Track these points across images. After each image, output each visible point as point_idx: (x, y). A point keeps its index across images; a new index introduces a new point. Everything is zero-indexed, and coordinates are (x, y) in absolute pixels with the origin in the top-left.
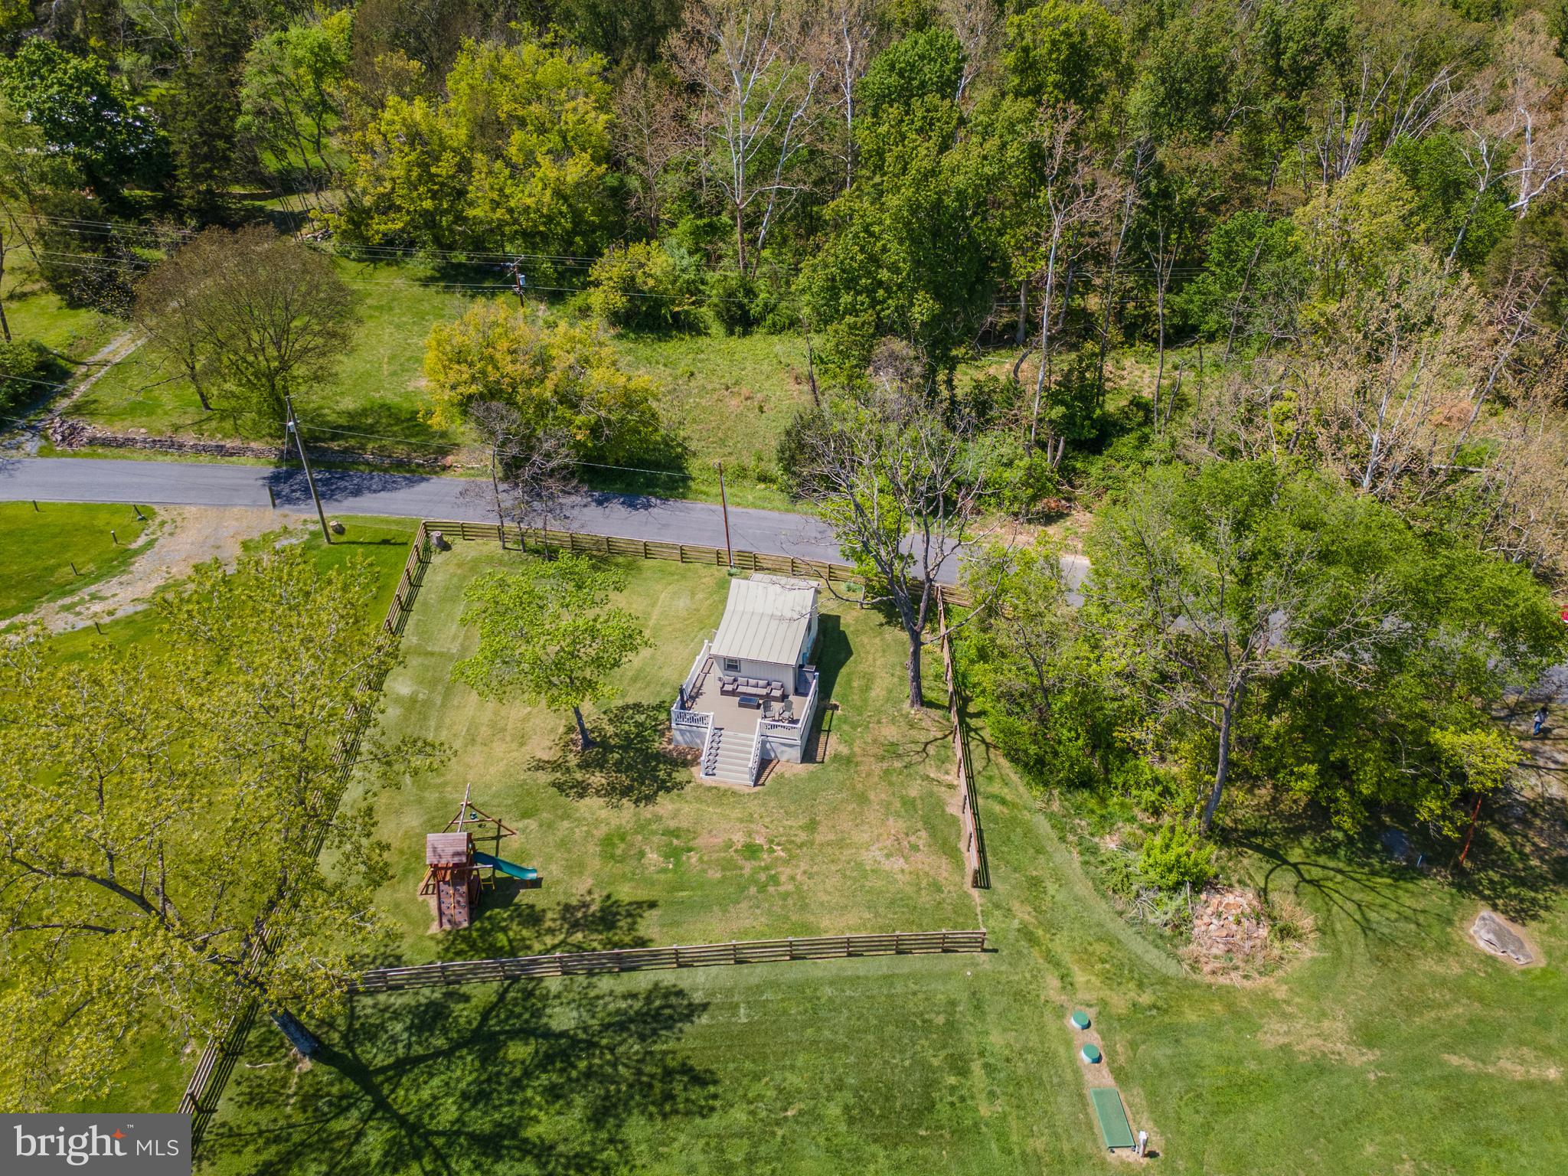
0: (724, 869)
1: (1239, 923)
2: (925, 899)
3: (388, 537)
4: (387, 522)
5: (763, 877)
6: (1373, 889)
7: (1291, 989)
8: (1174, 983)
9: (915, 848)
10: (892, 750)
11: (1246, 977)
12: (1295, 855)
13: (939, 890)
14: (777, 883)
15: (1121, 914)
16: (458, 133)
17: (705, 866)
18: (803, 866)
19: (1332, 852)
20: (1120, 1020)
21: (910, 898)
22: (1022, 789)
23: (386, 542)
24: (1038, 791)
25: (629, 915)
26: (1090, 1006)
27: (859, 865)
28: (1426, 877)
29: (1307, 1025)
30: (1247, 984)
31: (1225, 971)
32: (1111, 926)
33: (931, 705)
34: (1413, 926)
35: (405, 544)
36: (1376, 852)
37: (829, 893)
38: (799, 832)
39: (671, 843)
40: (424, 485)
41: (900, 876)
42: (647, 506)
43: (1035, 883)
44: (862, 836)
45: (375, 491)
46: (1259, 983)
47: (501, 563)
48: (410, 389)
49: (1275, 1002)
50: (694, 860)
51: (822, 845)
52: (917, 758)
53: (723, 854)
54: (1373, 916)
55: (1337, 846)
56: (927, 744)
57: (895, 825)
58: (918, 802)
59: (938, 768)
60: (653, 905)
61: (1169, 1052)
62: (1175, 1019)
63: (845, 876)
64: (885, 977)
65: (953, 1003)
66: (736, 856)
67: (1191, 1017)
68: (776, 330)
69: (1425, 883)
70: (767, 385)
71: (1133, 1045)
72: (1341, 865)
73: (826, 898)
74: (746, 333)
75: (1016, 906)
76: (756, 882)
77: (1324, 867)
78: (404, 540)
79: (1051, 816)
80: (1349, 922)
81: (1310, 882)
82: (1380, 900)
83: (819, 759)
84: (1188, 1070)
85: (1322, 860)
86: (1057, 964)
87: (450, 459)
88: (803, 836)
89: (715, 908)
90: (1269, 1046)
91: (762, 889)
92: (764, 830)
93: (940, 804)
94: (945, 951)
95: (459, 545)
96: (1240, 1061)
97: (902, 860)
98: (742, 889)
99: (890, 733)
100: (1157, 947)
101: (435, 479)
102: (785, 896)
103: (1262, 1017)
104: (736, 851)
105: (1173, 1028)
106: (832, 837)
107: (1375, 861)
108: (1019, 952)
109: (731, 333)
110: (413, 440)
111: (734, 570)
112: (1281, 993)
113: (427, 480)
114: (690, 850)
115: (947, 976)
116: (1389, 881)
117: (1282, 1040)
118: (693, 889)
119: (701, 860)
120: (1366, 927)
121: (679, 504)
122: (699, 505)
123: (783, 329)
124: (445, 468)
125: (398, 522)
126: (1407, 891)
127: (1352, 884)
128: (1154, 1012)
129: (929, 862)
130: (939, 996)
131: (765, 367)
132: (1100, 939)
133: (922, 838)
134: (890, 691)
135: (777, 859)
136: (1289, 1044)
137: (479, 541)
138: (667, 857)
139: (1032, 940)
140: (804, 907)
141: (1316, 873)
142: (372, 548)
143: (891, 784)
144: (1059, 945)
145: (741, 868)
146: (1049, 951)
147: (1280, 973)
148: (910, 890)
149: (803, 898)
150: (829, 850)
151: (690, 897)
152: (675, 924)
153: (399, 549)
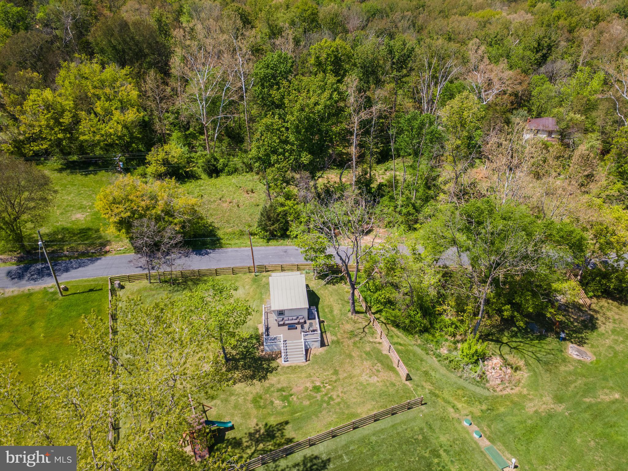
0: (309, 400)
1: (501, 370)
2: (391, 390)
3: (92, 288)
4: (88, 281)
5: (326, 398)
6: (534, 345)
7: (528, 390)
8: (490, 398)
9: (378, 371)
10: (352, 335)
11: (512, 389)
12: (505, 340)
13: (395, 385)
14: (333, 400)
15: (461, 377)
16: (69, 104)
17: (301, 401)
18: (340, 390)
19: (515, 335)
20: (480, 418)
21: (386, 391)
22: (404, 338)
23: (91, 290)
24: (410, 337)
25: (279, 430)
26: (467, 415)
27: (361, 383)
28: (548, 337)
29: (538, 402)
30: (513, 391)
31: (504, 389)
32: (459, 382)
33: (358, 312)
34: (552, 356)
35: (101, 289)
36: (529, 332)
37: (355, 398)
38: (332, 376)
39: (282, 395)
40: (99, 261)
41: (378, 384)
42: (207, 254)
43: (426, 373)
44: (357, 372)
45: (76, 268)
46: (517, 390)
47: (151, 290)
48: (73, 219)
49: (525, 395)
50: (295, 399)
51: (343, 379)
52: (363, 335)
53: (306, 394)
54: (538, 355)
55: (516, 333)
56: (364, 328)
57: (367, 364)
58: (371, 352)
59: (372, 337)
60: (287, 423)
61: (502, 425)
62: (497, 412)
63: (358, 389)
64: (393, 426)
65: (421, 429)
66: (312, 393)
67: (502, 410)
68: (230, 173)
69: (549, 339)
70: (235, 196)
71: (489, 426)
72: (520, 340)
73: (355, 400)
74: (217, 176)
75: (424, 384)
76: (324, 401)
77: (516, 342)
78: (100, 288)
79: (419, 346)
80: (533, 360)
81: (514, 348)
82: (538, 349)
83: (326, 344)
84: (511, 430)
85: (514, 339)
86: (449, 403)
87: (108, 248)
88: (334, 378)
89: (313, 417)
90: (531, 413)
91: (328, 403)
92: (318, 379)
93: (379, 352)
94: (409, 409)
95: (128, 285)
96: (525, 422)
97: (376, 377)
98: (320, 405)
99: (349, 327)
100: (478, 386)
101: (103, 258)
102: (339, 404)
103: (524, 402)
104: (310, 391)
105: (499, 415)
106: (345, 375)
107: (530, 335)
108: (434, 402)
109: (212, 177)
110: (86, 242)
111: (257, 274)
112: (525, 391)
113: (100, 259)
114: (291, 395)
115: (414, 419)
116: (537, 341)
117: (534, 409)
118: (300, 411)
119: (298, 398)
120: (539, 360)
121: (220, 250)
122: (230, 250)
123: (232, 173)
124: (107, 252)
125: (94, 280)
126: (544, 344)
127: (527, 345)
128: (489, 411)
129: (385, 375)
130: (415, 428)
131: (231, 189)
132: (458, 389)
133: (379, 366)
134: (341, 311)
135: (329, 389)
136: (537, 410)
137: (137, 282)
138: (283, 401)
139: (437, 396)
140: (348, 407)
141: (514, 345)
142: (86, 294)
143: (358, 348)
144: (446, 394)
145: (316, 397)
146: (444, 398)
147: (521, 384)
148: (384, 388)
149: (346, 403)
150: (347, 380)
151: (301, 415)
152: (299, 428)
153: (100, 292)
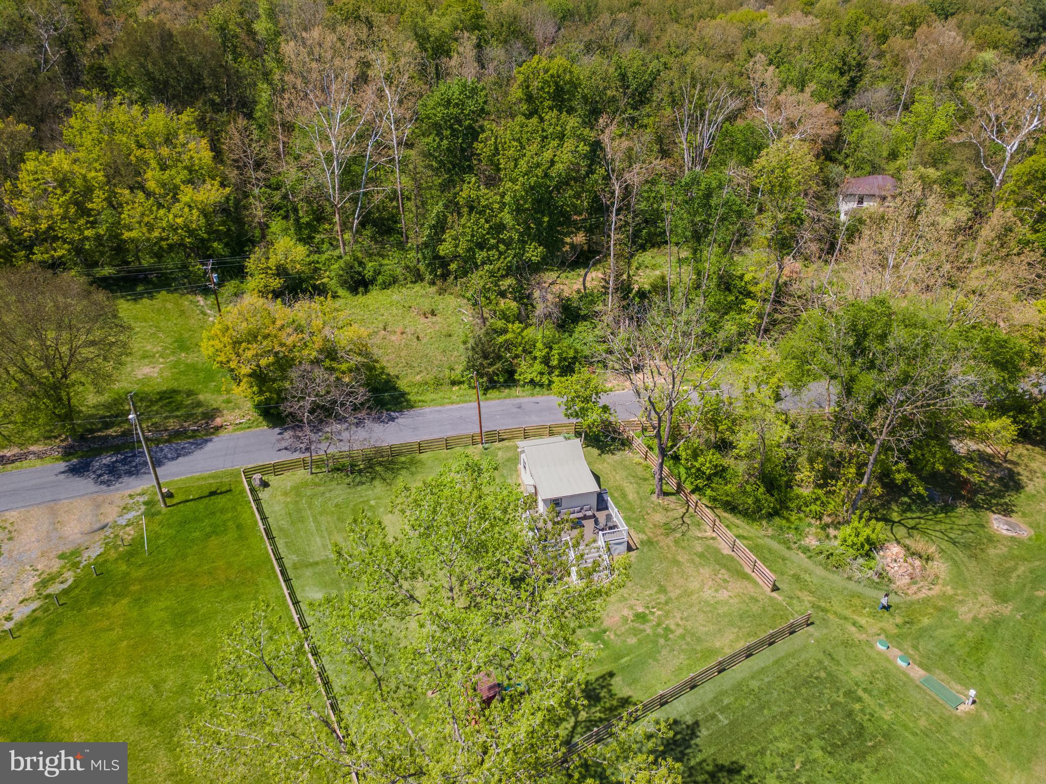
0: (635, 635)
1: (906, 562)
2: (755, 609)
3: (213, 489)
4: (204, 478)
5: (660, 631)
6: (941, 521)
7: (952, 588)
8: (902, 606)
9: (725, 581)
10: (669, 529)
11: (930, 589)
12: (895, 516)
13: (757, 601)
14: (672, 632)
15: (850, 578)
16: (97, 176)
17: (623, 638)
18: (678, 615)
19: (909, 509)
20: (898, 636)
21: (747, 611)
22: (747, 527)
23: (213, 494)
24: (756, 526)
25: (603, 687)
26: (879, 635)
27: (706, 602)
28: (957, 507)
29: (974, 604)
30: (932, 592)
31: (919, 590)
32: (850, 587)
33: (666, 494)
34: (971, 534)
35: (230, 490)
36: (928, 502)
37: (704, 626)
38: (658, 596)
39: (591, 632)
40: (209, 444)
41: (731, 601)
42: (393, 419)
43: (797, 578)
44: (694, 585)
45: (173, 459)
46: (937, 590)
47: (317, 485)
48: (140, 377)
49: (951, 597)
50: (612, 637)
51: (677, 598)
52: (684, 528)
53: (627, 627)
54: (952, 535)
55: (909, 505)
56: (682, 517)
57: (706, 571)
58: (706, 554)
59: (700, 530)
60: (611, 675)
61: (934, 644)
62: (920, 625)
63: (704, 612)
64: (776, 662)
65: (820, 662)
66: (636, 625)
67: (926, 621)
68: (386, 286)
69: (960, 510)
70: (406, 322)
71: (915, 647)
72: (918, 514)
73: (706, 629)
74: (366, 292)
75: (799, 594)
76: (658, 635)
77: (912, 518)
78: (227, 488)
79: (772, 537)
80: (945, 543)
81: (912, 528)
82: (948, 526)
83: (634, 547)
84: (949, 649)
85: (909, 515)
86: (845, 618)
87: (218, 421)
88: (663, 598)
89: (650, 661)
90: (969, 621)
91: (667, 639)
92: (638, 602)
93: (717, 551)
94: (791, 633)
95: (271, 479)
96: (964, 635)
97: (725, 591)
98: (656, 643)
99: (659, 517)
100: (879, 589)
101: (215, 439)
102: (683, 637)
103: (953, 607)
104: (632, 621)
105: (923, 630)
106: (678, 591)
107: (930, 507)
108: (824, 619)
109: (357, 294)
110: (178, 413)
111: (486, 446)
112: (949, 590)
113: (211, 440)
114: (605, 631)
115: (805, 648)
116: (943, 515)
117: (971, 615)
118: (628, 655)
119: (616, 634)
120: (954, 543)
121: (412, 412)
122: (427, 410)
123: (390, 285)
124: (218, 428)
125: (213, 477)
126: (954, 517)
127: (930, 522)
128: (908, 625)
129: (738, 586)
130: (811, 661)
131: (395, 311)
132: (853, 596)
133: (724, 574)
134: (638, 493)
135: (659, 617)
136: (975, 616)
137: (287, 474)
138: (595, 641)
139: (824, 610)
140: (699, 640)
141: (911, 523)
142: (206, 500)
143: (683, 548)
144: (837, 607)
145: (645, 631)
146: (835, 613)
147: (940, 581)
148: (743, 606)
149: (693, 635)
150: (683, 600)
151: (630, 660)
152: (635, 681)
153: (228, 496)
